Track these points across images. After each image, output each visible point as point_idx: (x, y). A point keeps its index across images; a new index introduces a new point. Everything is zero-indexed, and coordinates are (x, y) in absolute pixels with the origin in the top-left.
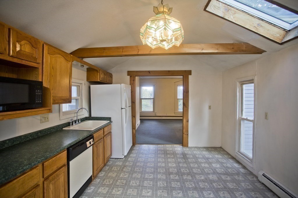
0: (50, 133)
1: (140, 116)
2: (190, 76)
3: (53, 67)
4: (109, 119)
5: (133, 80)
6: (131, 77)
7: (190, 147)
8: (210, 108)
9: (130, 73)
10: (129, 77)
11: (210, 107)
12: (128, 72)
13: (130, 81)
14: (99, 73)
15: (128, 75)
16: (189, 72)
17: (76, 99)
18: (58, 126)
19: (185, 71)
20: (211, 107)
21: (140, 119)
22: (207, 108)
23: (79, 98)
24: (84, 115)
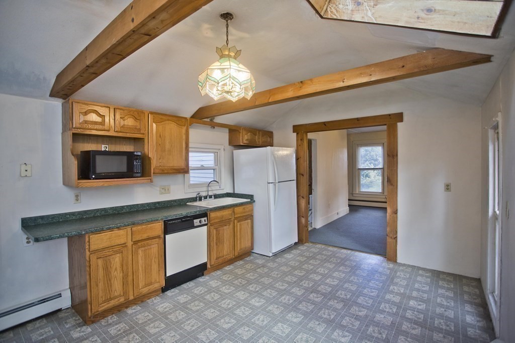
0: (170, 206)
1: (349, 200)
2: (399, 124)
3: (160, 135)
4: (251, 197)
5: (301, 140)
6: (297, 134)
7: (400, 263)
8: (448, 189)
9: (297, 129)
10: (295, 134)
11: (448, 186)
12: (294, 126)
13: (297, 140)
14: (241, 134)
15: (294, 132)
16: (399, 117)
17: (214, 169)
18: (182, 200)
19: (390, 115)
20: (452, 187)
21: (349, 206)
22: (440, 187)
23: (217, 167)
24: (224, 190)
